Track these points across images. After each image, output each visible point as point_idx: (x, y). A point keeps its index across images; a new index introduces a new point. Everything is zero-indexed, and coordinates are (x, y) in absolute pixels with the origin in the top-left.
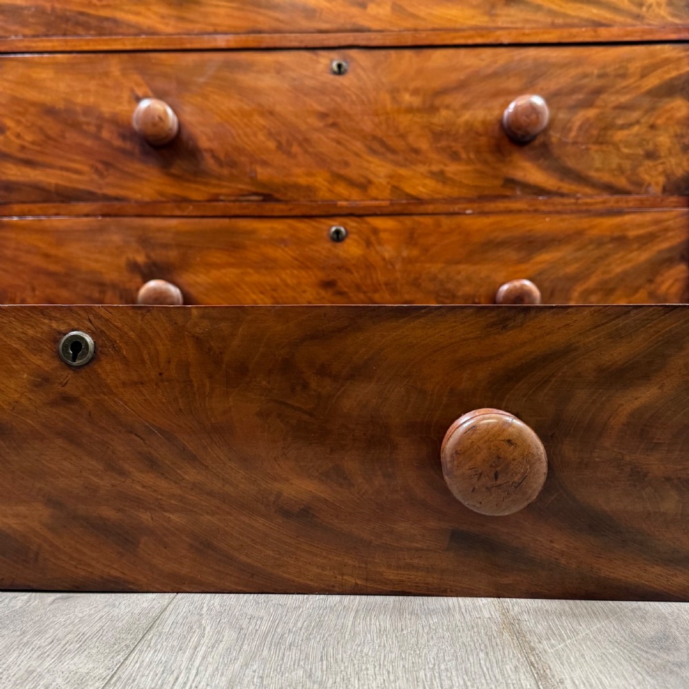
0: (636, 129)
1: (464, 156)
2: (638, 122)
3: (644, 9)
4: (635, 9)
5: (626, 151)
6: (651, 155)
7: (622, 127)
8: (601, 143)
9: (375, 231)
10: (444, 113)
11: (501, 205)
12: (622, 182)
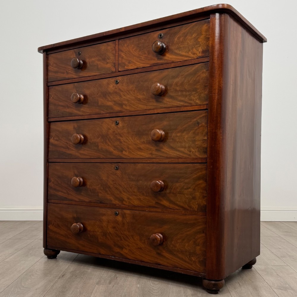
0: (190, 190)
1: (145, 194)
2: (190, 188)
3: (191, 153)
4: (188, 153)
5: (187, 196)
6: (194, 198)
7: (186, 189)
8: (180, 194)
9: (125, 214)
10: (140, 182)
11: (155, 210)
12: (186, 206)
